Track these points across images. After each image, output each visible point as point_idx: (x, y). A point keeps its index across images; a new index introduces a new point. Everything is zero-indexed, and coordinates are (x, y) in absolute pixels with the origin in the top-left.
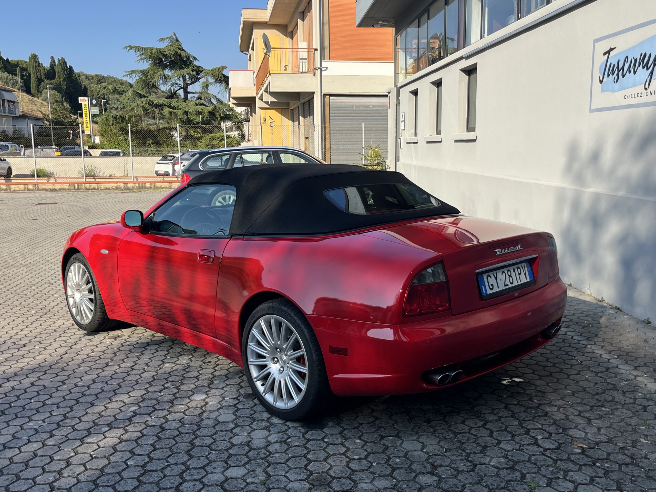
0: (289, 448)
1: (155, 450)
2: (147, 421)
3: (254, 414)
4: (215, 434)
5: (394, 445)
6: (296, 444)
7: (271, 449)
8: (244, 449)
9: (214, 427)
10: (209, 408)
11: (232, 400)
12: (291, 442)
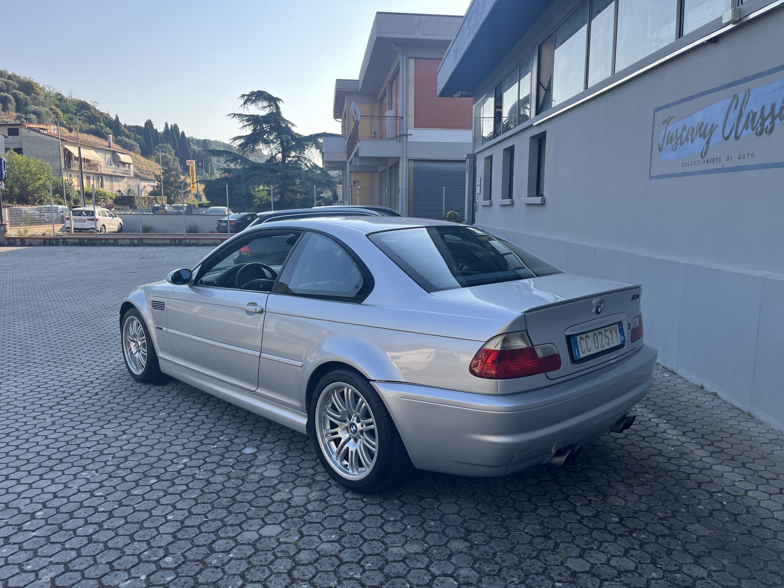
0: (328, 507)
1: (196, 505)
2: (196, 474)
3: (300, 470)
4: (258, 489)
5: (431, 507)
6: (335, 503)
7: (309, 506)
8: (283, 507)
9: (258, 482)
10: (257, 462)
11: (281, 455)
12: (330, 500)
